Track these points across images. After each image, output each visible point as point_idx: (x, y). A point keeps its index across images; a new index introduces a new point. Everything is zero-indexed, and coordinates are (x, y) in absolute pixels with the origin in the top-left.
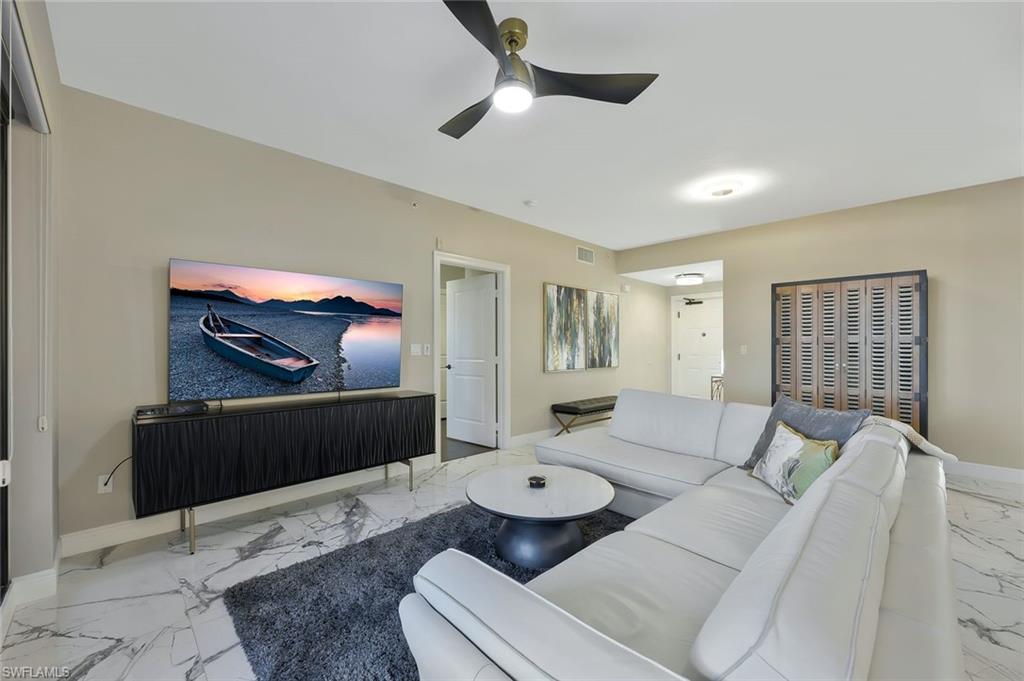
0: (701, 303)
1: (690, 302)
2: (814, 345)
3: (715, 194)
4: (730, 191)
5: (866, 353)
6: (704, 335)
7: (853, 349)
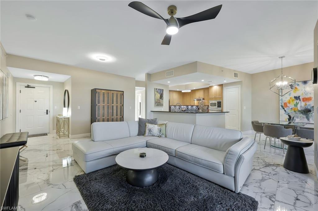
0: (34, 88)
1: (28, 87)
2: (105, 106)
3: (100, 59)
4: (105, 60)
5: (115, 108)
6: (36, 101)
7: (113, 106)
